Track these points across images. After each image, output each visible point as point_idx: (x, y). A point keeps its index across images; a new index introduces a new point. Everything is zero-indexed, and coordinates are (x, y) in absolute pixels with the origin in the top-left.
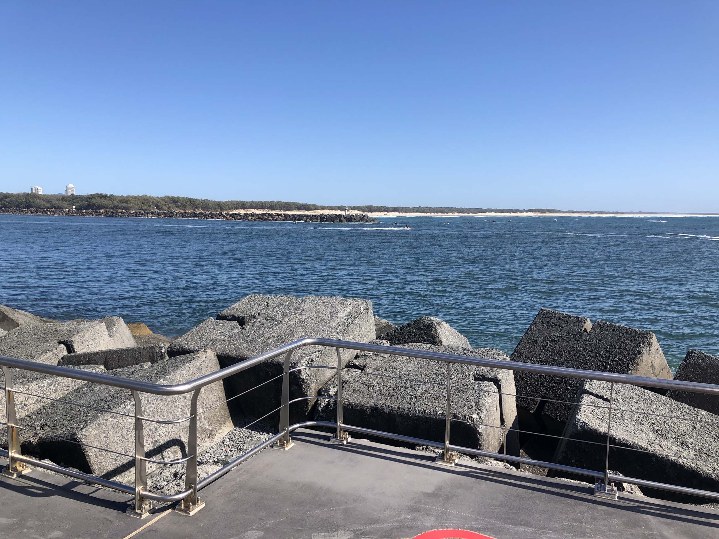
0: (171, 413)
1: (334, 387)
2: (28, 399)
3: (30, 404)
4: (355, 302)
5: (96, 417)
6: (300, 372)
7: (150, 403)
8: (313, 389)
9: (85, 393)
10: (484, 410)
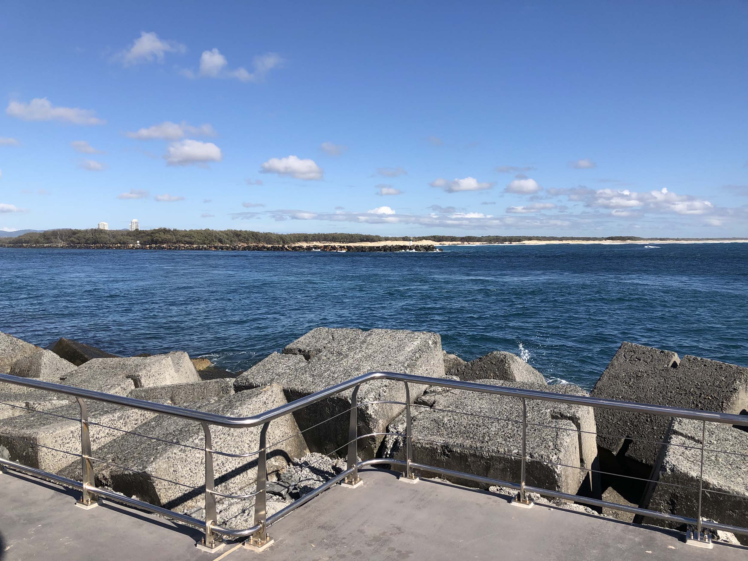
0: (238, 448)
1: (403, 424)
2: (99, 432)
3: (101, 438)
4: (422, 336)
5: (165, 450)
6: (367, 408)
7: (218, 437)
8: (380, 426)
9: (154, 427)
10: (562, 450)
